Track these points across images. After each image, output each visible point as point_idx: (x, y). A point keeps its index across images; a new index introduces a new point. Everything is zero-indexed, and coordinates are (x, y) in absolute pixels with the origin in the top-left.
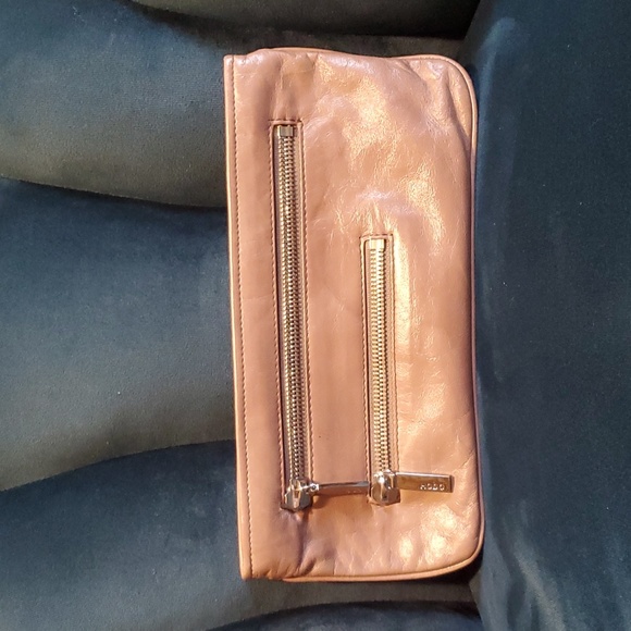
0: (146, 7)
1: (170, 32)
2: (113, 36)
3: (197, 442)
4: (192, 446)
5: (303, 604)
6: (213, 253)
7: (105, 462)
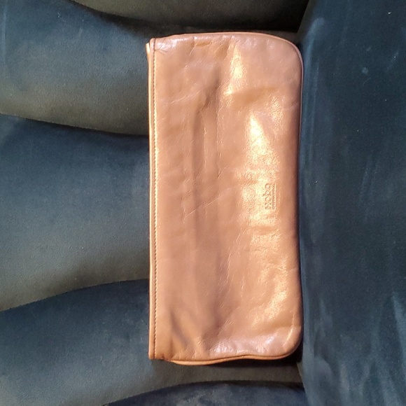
0: (102, 13)
1: (116, 28)
2: (81, 30)
3: (131, 280)
4: (128, 282)
5: (194, 381)
6: (141, 163)
7: (75, 291)
